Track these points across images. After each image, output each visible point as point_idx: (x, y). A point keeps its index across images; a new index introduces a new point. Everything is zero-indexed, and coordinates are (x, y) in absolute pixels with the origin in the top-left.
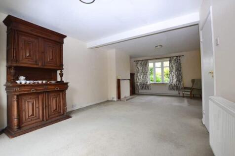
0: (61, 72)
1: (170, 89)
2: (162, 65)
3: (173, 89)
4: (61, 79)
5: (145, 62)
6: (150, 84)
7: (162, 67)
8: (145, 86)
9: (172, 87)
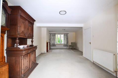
0: (32, 40)
1: (64, 46)
2: (60, 36)
3: (65, 46)
4: (32, 44)
5: (54, 35)
6: (56, 44)
7: (61, 37)
8: (54, 45)
9: (65, 45)
